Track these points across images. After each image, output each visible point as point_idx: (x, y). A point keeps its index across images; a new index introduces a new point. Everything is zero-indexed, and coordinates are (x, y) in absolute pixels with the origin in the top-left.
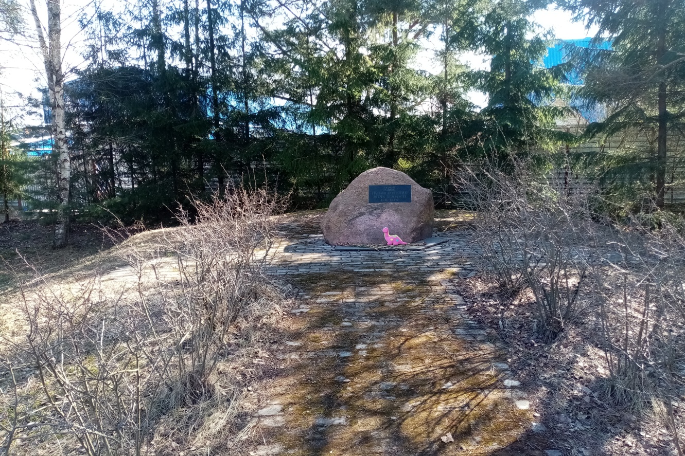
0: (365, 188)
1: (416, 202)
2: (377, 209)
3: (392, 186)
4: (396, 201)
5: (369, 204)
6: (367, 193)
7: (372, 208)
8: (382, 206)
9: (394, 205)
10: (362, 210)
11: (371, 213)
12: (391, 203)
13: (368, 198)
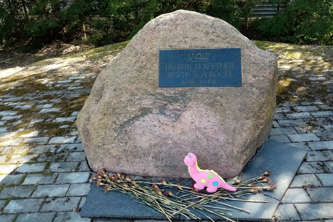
0: (153, 55)
1: (252, 85)
2: (175, 100)
3: (204, 51)
4: (211, 86)
5: (159, 91)
6: (156, 66)
7: (165, 98)
8: (183, 95)
9: (208, 92)
10: (147, 102)
11: (162, 110)
12: (202, 89)
13: (157, 77)
